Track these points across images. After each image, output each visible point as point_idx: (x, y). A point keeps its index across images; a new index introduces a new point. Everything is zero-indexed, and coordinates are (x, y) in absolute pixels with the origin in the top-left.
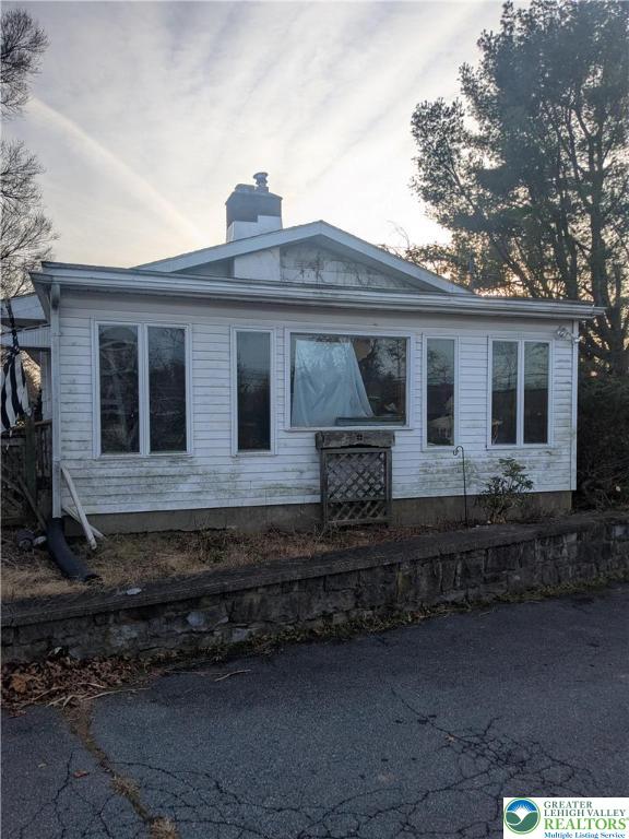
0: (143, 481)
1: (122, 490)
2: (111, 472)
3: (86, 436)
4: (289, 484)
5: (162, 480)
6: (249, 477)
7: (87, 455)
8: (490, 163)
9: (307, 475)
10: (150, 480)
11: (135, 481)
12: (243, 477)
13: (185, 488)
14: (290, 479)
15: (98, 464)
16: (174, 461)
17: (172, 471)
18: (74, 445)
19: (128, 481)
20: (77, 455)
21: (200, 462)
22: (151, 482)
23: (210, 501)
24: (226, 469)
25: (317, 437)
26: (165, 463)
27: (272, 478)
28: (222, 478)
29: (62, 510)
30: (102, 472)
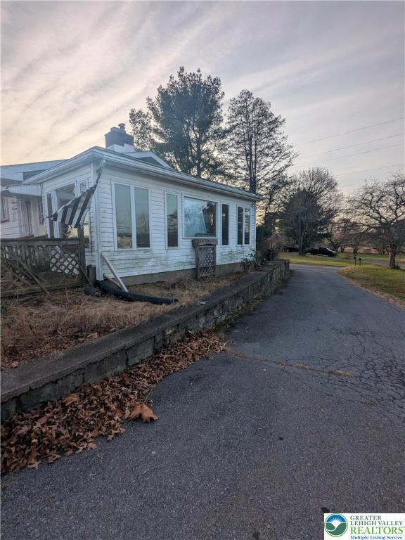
0: (134, 261)
1: (127, 266)
2: (122, 257)
3: (111, 240)
4: (184, 261)
5: (142, 261)
6: (172, 258)
7: (112, 249)
8: (158, 140)
9: (190, 257)
10: (137, 261)
11: (131, 261)
12: (170, 258)
13: (150, 264)
14: (184, 259)
15: (116, 253)
16: (146, 251)
17: (145, 256)
18: (106, 244)
19: (128, 261)
20: (108, 249)
21: (155, 252)
22: (137, 262)
23: (159, 270)
24: (164, 255)
25: (192, 241)
26: (142, 252)
27: (178, 259)
28: (162, 259)
29: (104, 277)
30: (118, 257)
